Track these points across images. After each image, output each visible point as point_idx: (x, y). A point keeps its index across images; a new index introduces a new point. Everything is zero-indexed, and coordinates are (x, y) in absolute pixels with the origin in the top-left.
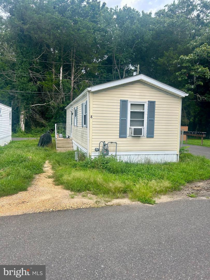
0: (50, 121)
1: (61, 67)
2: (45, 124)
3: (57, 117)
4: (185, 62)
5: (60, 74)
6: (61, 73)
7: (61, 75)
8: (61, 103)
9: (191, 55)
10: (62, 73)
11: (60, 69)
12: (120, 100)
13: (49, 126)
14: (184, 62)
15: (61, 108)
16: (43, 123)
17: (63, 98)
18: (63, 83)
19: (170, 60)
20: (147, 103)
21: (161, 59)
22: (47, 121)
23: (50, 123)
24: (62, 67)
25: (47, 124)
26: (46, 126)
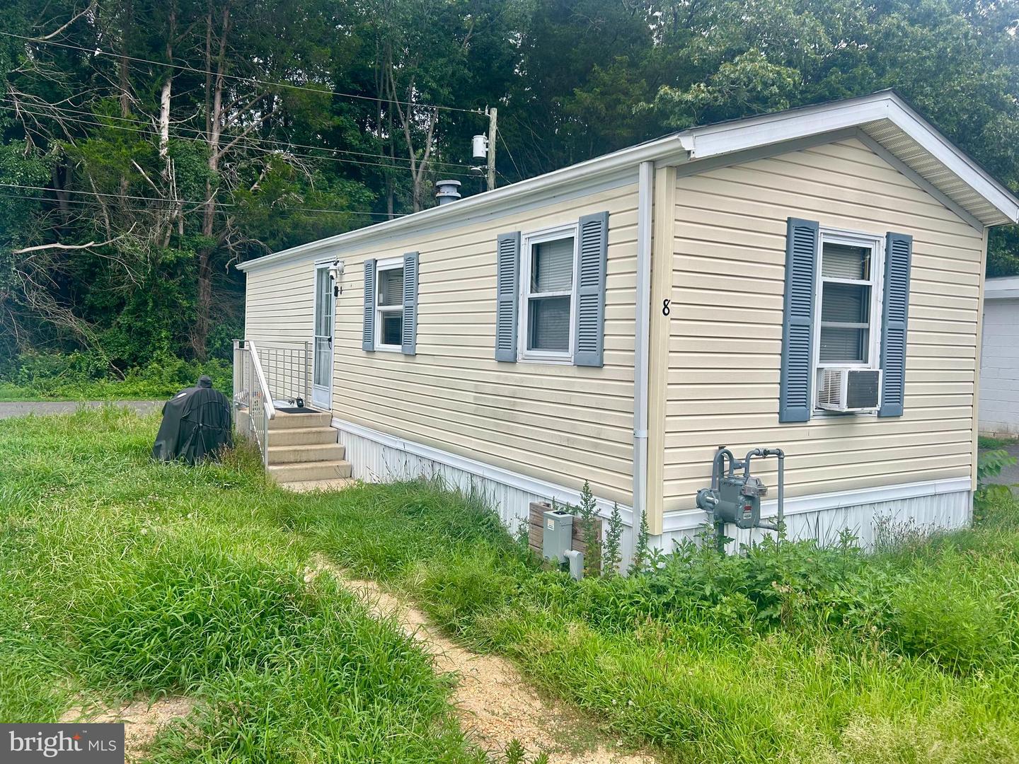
0: (107, 325)
1: (163, 85)
2: (83, 337)
3: (145, 303)
4: (677, 109)
5: (158, 115)
6: (165, 114)
7: (165, 120)
8: (167, 242)
9: (699, 86)
10: (170, 114)
11: (160, 94)
12: (789, 221)
13: (105, 344)
14: (672, 112)
15: (165, 266)
16: (71, 331)
17: (175, 224)
18: (180, 158)
19: (618, 101)
20: (883, 242)
21: (585, 95)
22: (91, 321)
23: (107, 333)
24: (170, 84)
25: (94, 337)
26: (90, 345)
